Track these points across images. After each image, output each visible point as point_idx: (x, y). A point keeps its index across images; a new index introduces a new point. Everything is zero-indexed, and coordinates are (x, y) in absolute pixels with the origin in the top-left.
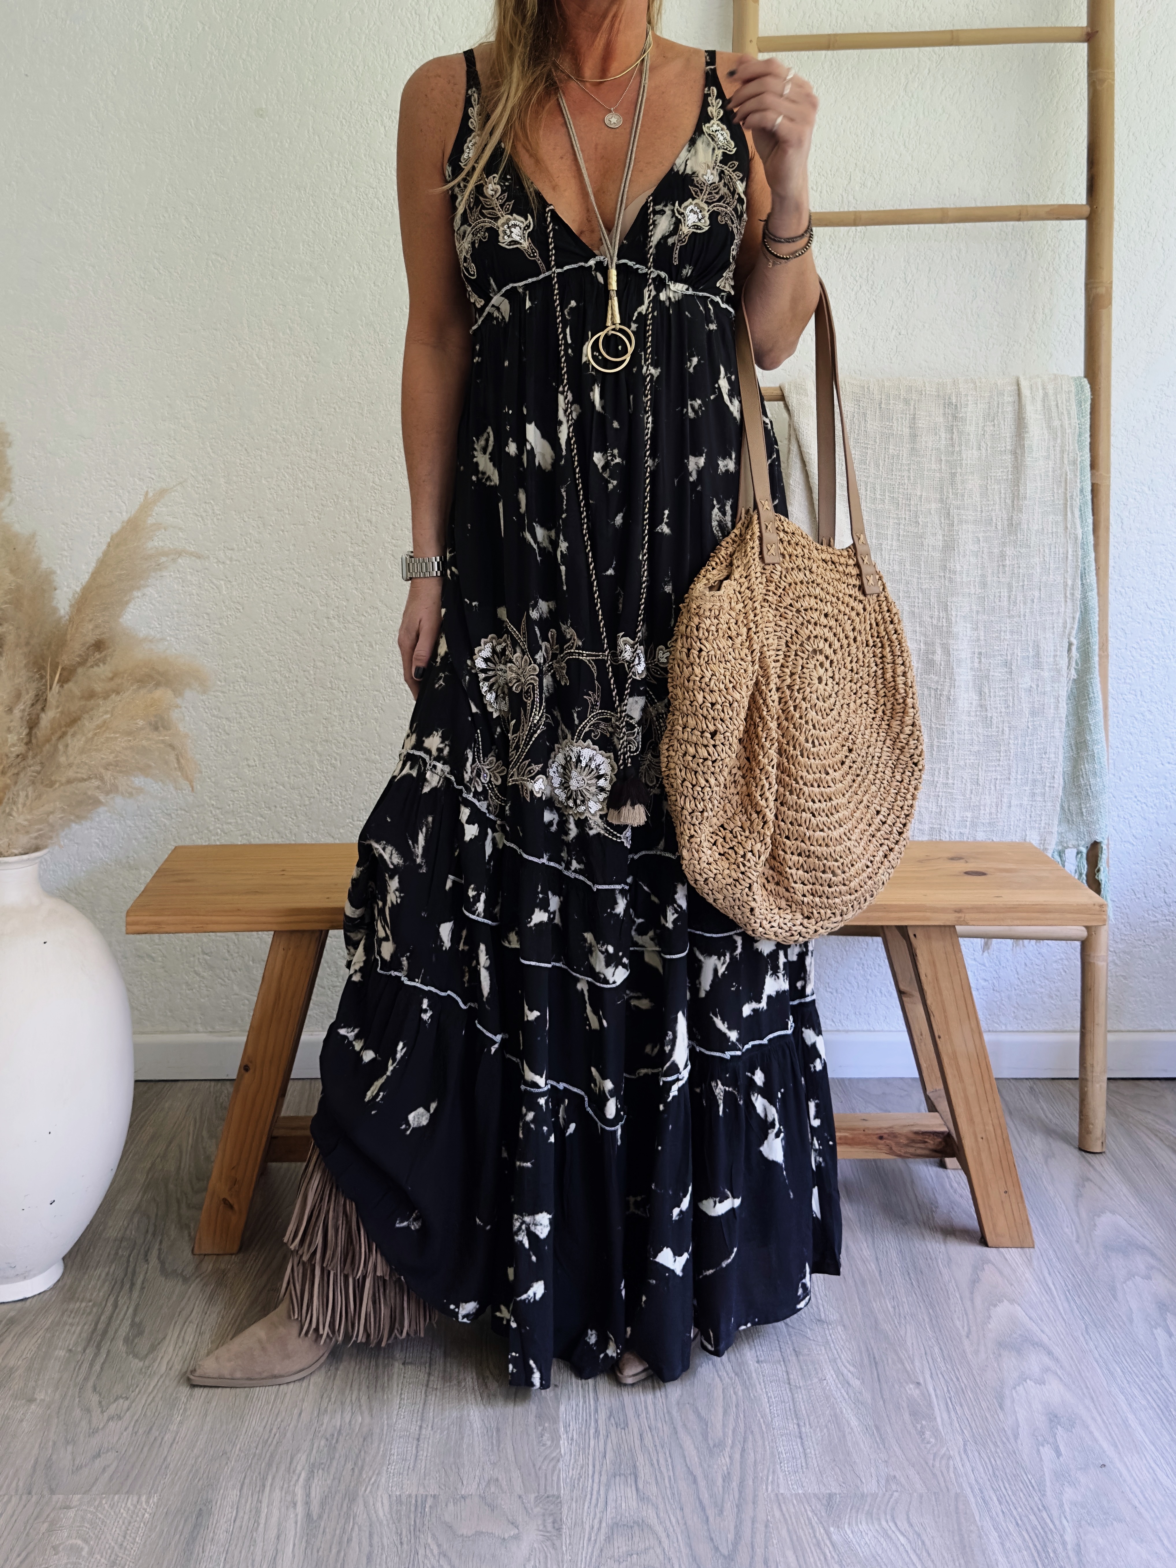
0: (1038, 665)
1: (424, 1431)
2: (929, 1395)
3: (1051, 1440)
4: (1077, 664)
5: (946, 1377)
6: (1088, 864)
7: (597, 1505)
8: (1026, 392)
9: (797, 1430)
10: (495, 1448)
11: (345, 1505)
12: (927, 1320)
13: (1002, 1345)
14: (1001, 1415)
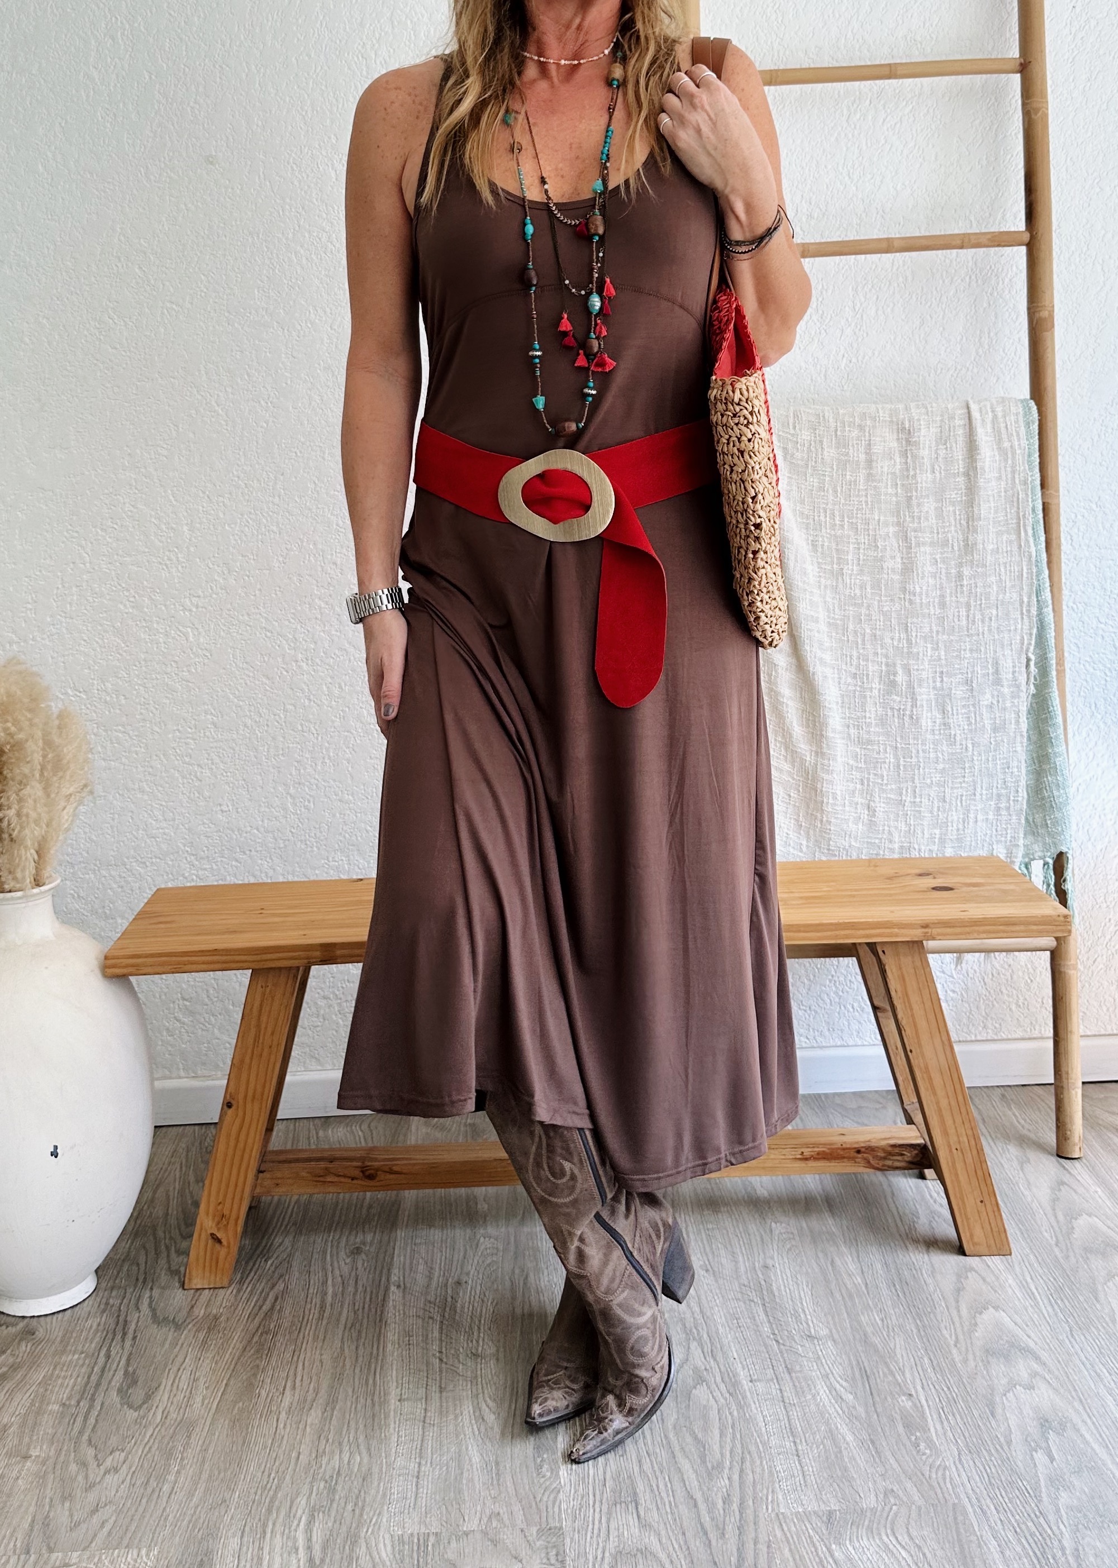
0: (998, 682)
1: (423, 1469)
2: (922, 1407)
3: (1044, 1445)
4: (1035, 679)
5: (938, 1387)
6: (1055, 873)
7: (599, 1534)
8: (976, 414)
9: (793, 1448)
10: (495, 1482)
11: (347, 1547)
12: (915, 1331)
13: (990, 1352)
14: (993, 1423)
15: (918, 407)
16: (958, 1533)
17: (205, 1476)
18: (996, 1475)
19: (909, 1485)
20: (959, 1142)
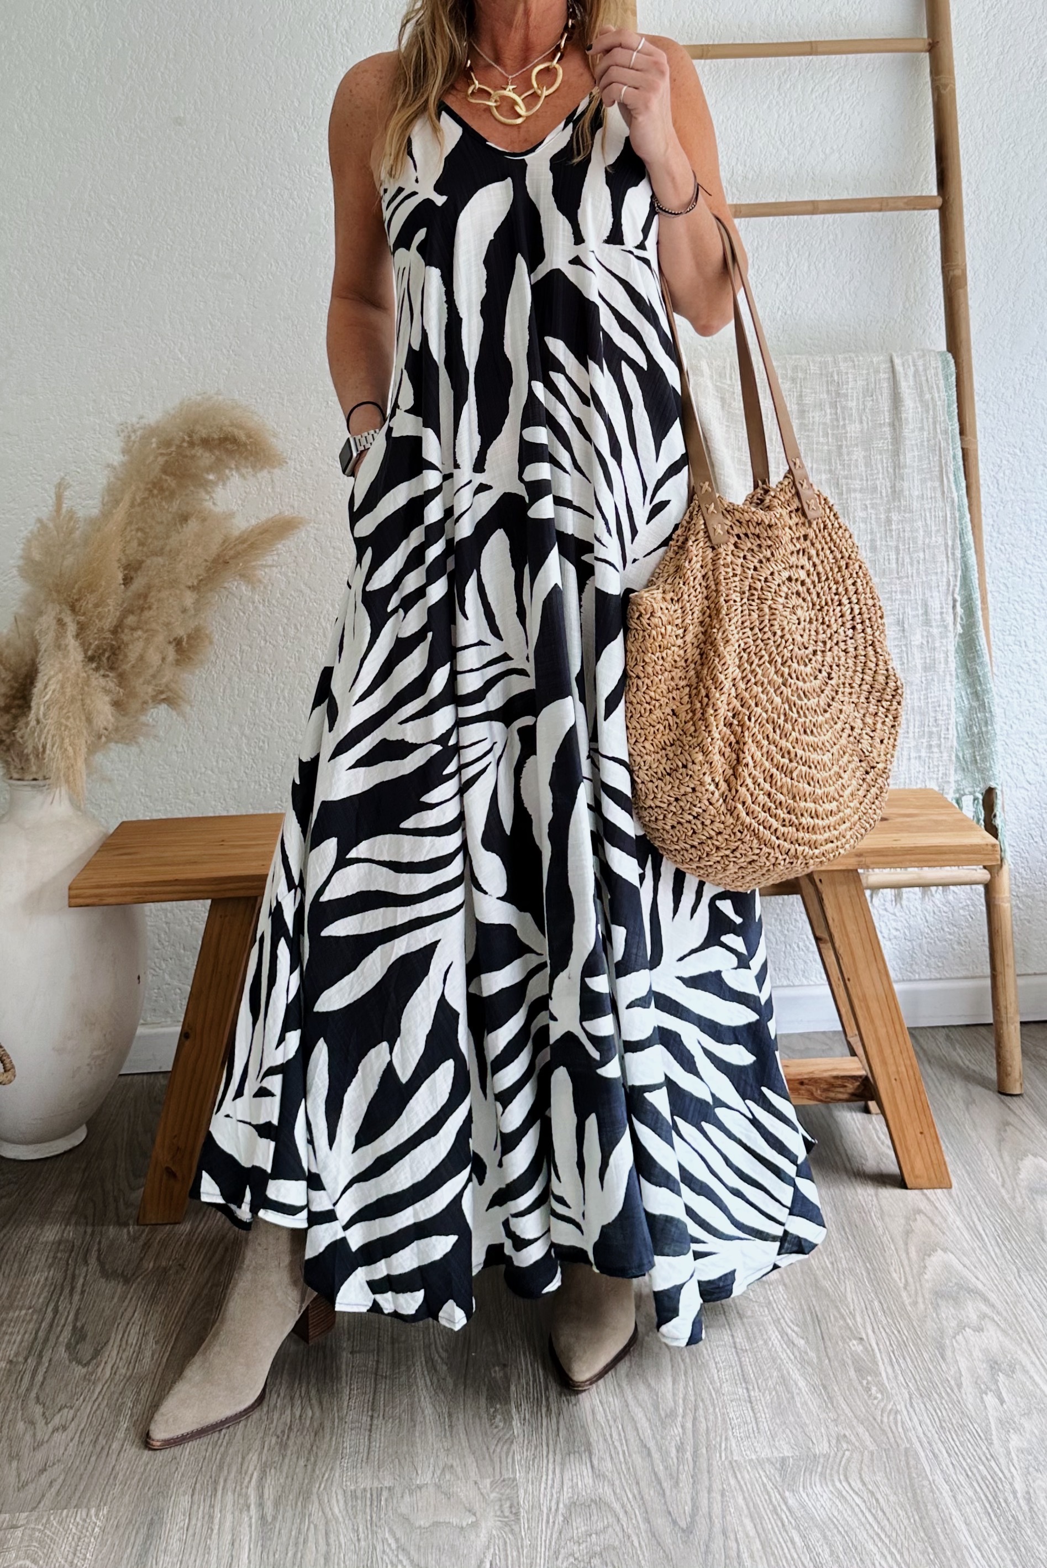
0: (927, 623)
1: (375, 1421)
2: (873, 1350)
3: (993, 1387)
4: (962, 620)
5: (888, 1330)
6: (984, 810)
7: (552, 1486)
8: (899, 368)
9: (746, 1395)
10: (448, 1434)
11: (299, 1504)
12: (865, 1274)
13: (939, 1295)
14: (943, 1365)
16: (911, 1479)
18: (947, 1418)
19: (861, 1430)
20: (898, 1072)
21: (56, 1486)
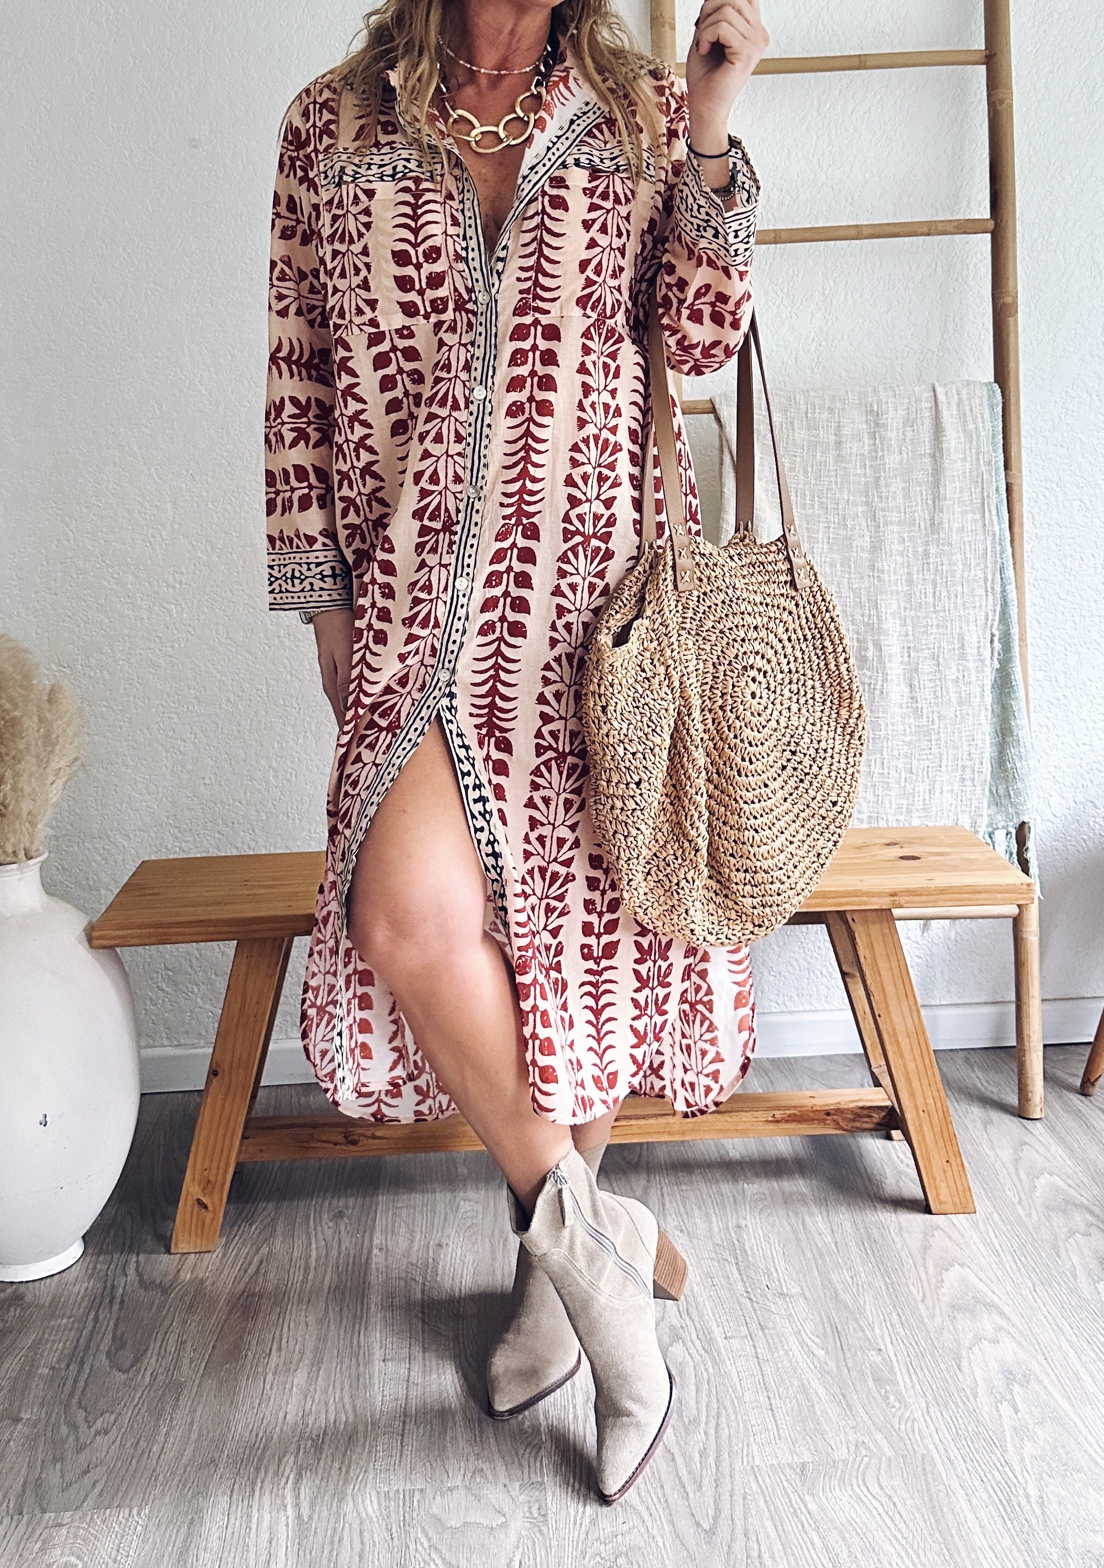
0: (963, 657)
1: (407, 1426)
2: (891, 1361)
3: (1008, 1397)
4: (999, 654)
5: (906, 1342)
6: (1017, 843)
7: (580, 1488)
8: (941, 397)
9: (767, 1402)
10: (478, 1439)
11: (334, 1504)
12: (883, 1288)
13: (956, 1307)
15: (885, 389)
16: (928, 1484)
17: (194, 1437)
18: (963, 1426)
19: (879, 1437)
20: (926, 1104)
21: (99, 1487)
